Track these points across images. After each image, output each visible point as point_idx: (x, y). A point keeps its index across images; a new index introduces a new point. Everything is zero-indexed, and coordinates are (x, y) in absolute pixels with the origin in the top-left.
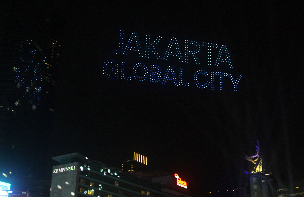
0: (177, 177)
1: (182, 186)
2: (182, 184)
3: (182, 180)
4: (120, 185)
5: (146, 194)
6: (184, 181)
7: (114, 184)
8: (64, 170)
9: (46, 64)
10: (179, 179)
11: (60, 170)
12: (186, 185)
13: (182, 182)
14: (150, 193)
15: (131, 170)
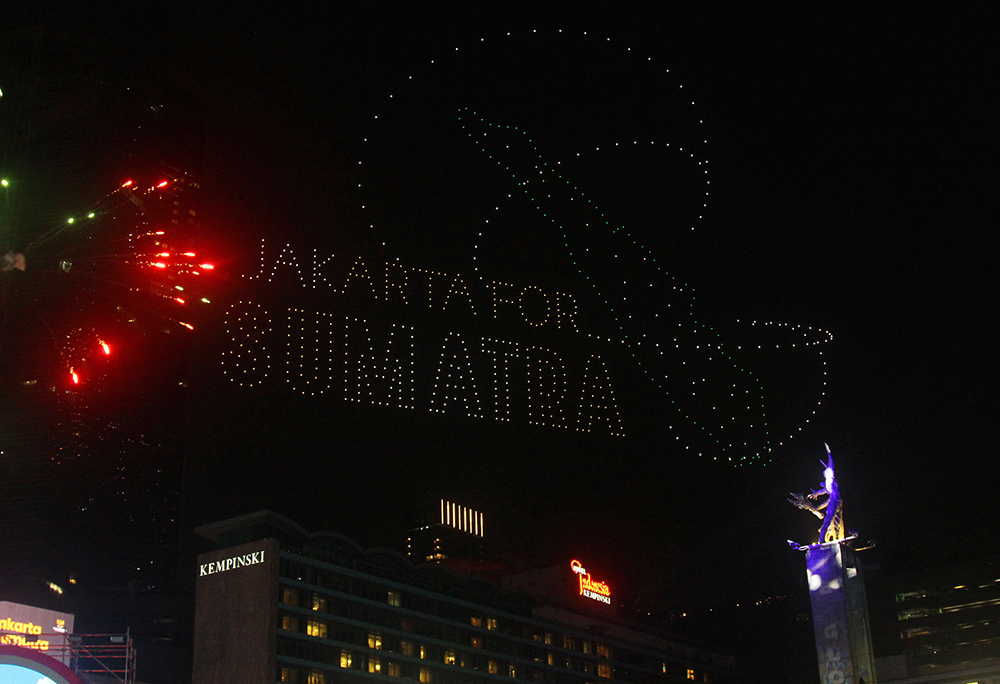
0: (578, 569)
1: (594, 596)
2: (596, 591)
3: (594, 579)
4: (403, 604)
5: (487, 626)
6: (600, 582)
7: (386, 599)
8: (231, 566)
9: (157, 244)
10: (584, 576)
11: (221, 567)
12: (608, 594)
13: (595, 584)
14: (498, 623)
15: (434, 554)
